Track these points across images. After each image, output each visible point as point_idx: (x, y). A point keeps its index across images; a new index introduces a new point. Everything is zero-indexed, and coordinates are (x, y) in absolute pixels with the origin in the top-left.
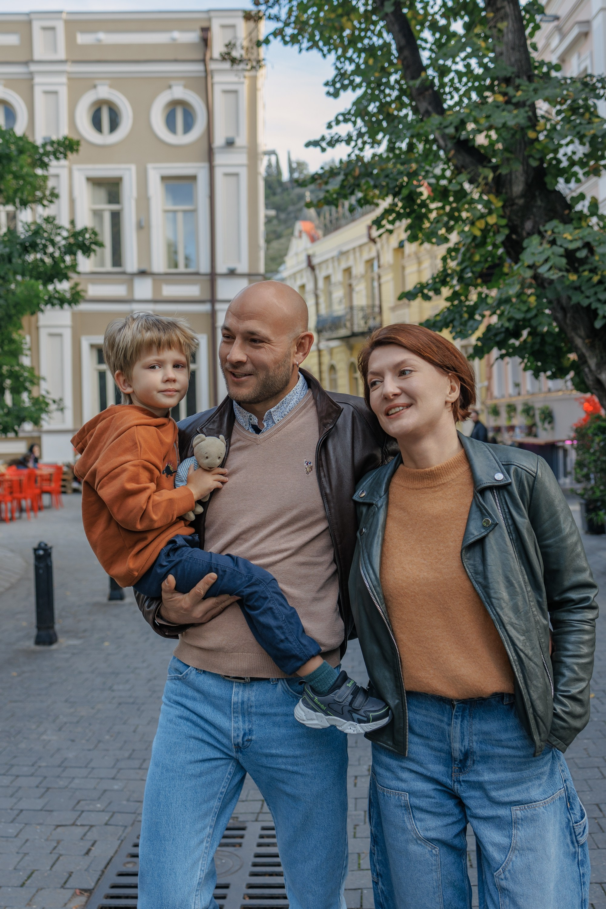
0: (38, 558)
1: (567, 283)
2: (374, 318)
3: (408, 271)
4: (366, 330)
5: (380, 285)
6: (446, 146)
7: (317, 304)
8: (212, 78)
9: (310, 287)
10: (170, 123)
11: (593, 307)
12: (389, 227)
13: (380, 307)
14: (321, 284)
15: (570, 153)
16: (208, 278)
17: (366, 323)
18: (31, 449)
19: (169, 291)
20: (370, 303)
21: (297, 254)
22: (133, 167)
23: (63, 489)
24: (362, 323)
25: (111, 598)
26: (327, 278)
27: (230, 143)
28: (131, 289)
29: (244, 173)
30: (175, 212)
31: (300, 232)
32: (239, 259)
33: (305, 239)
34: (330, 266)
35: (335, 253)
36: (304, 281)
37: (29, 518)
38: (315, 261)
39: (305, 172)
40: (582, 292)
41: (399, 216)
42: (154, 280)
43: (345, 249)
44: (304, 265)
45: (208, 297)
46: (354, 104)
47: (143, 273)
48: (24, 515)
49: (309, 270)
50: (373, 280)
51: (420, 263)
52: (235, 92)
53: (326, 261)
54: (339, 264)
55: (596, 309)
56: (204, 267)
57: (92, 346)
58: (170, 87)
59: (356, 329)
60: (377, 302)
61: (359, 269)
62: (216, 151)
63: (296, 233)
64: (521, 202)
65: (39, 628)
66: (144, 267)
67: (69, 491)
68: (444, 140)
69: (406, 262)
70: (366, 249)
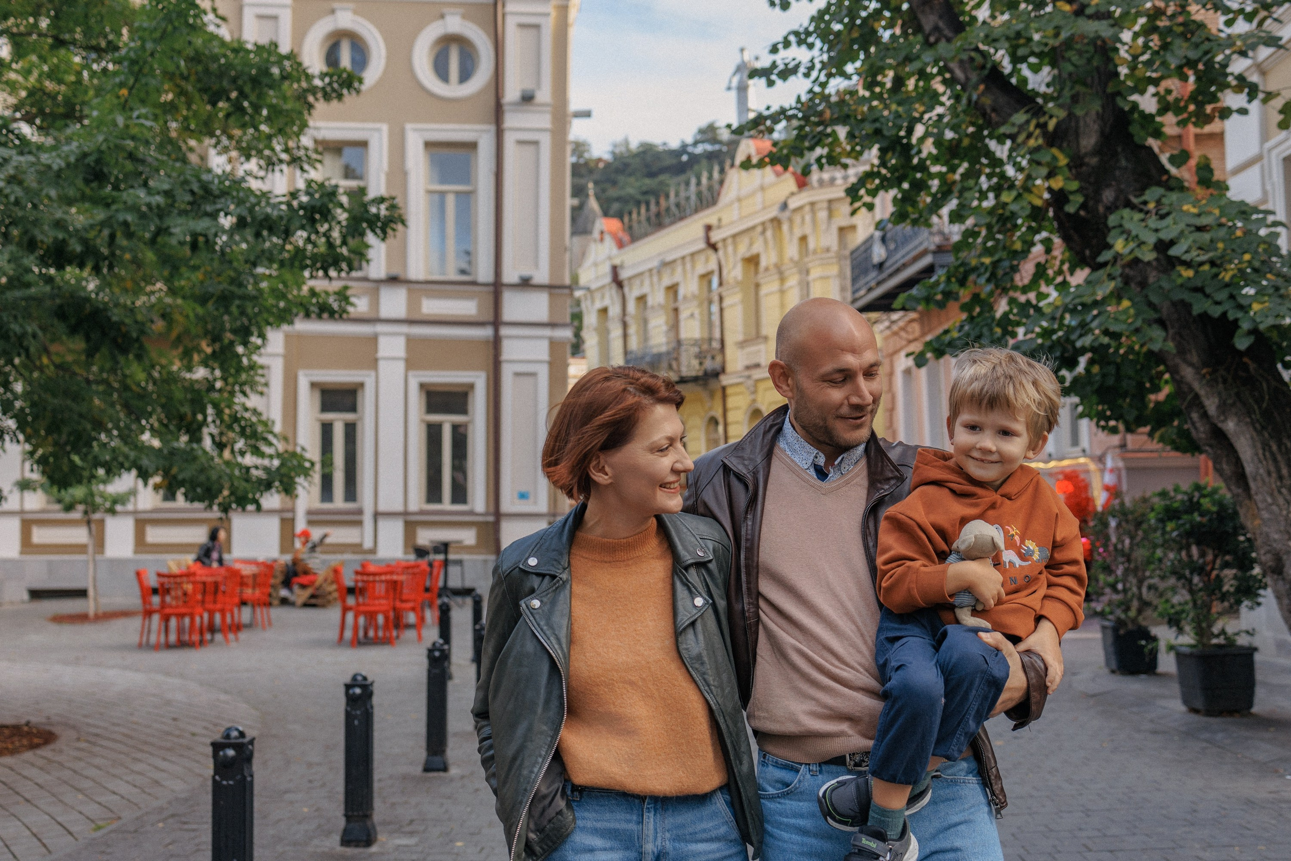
0: (352, 700)
1: (1179, 281)
2: (713, 358)
3: (764, 290)
4: (701, 373)
5: (721, 310)
6: (967, 79)
7: (625, 336)
8: (504, 6)
9: (615, 311)
10: (441, 69)
11: (1231, 316)
12: (867, 199)
13: (722, 342)
14: (631, 307)
15: (1162, 92)
16: (491, 289)
17: (701, 364)
18: (213, 536)
19: (431, 307)
20: (706, 335)
21: (596, 265)
22: (385, 128)
23: (268, 599)
24: (695, 363)
25: (427, 769)
26: (642, 299)
27: (527, 98)
28: (375, 303)
29: (546, 140)
30: (442, 194)
31: (602, 233)
32: (536, 265)
33: (609, 242)
34: (647, 282)
35: (655, 263)
36: (607, 302)
37: (227, 640)
38: (624, 275)
39: (586, 155)
40: (1207, 296)
41: (886, 185)
42: (410, 291)
43: (669, 258)
44: (608, 279)
45: (490, 317)
46: (813, 19)
47: (393, 280)
48: (219, 637)
49: (614, 286)
50: (710, 302)
51: (782, 280)
52: (537, 27)
53: (641, 274)
54: (660, 279)
55: (1236, 321)
56: (484, 273)
57: (313, 385)
58: (442, 16)
59: (685, 372)
60: (717, 335)
61: (690, 287)
62: (506, 108)
63: (596, 234)
64: (1094, 161)
65: (348, 817)
66: (395, 271)
67: (276, 602)
68: (964, 70)
69: (762, 278)
70: (701, 258)
